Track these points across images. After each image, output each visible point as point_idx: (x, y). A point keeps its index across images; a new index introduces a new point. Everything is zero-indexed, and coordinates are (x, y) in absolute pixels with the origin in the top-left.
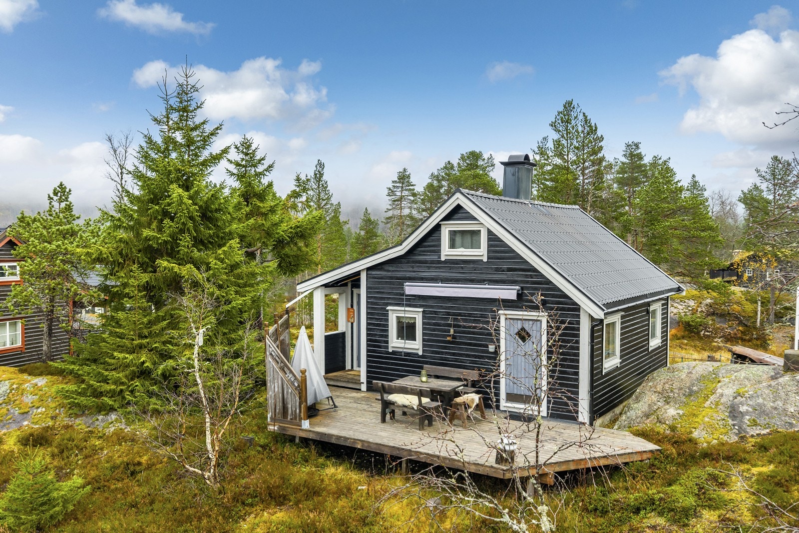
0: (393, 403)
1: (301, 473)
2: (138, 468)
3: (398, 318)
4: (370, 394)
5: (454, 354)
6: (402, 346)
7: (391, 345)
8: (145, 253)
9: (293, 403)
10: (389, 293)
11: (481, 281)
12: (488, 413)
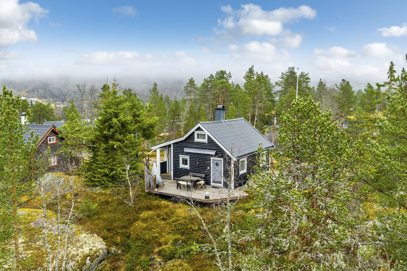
0: (180, 184)
1: (155, 202)
2: (109, 202)
3: (183, 158)
4: (174, 181)
5: (198, 169)
6: (184, 167)
7: (180, 166)
8: (104, 138)
9: (152, 184)
10: (180, 151)
11: (206, 149)
12: (207, 186)
